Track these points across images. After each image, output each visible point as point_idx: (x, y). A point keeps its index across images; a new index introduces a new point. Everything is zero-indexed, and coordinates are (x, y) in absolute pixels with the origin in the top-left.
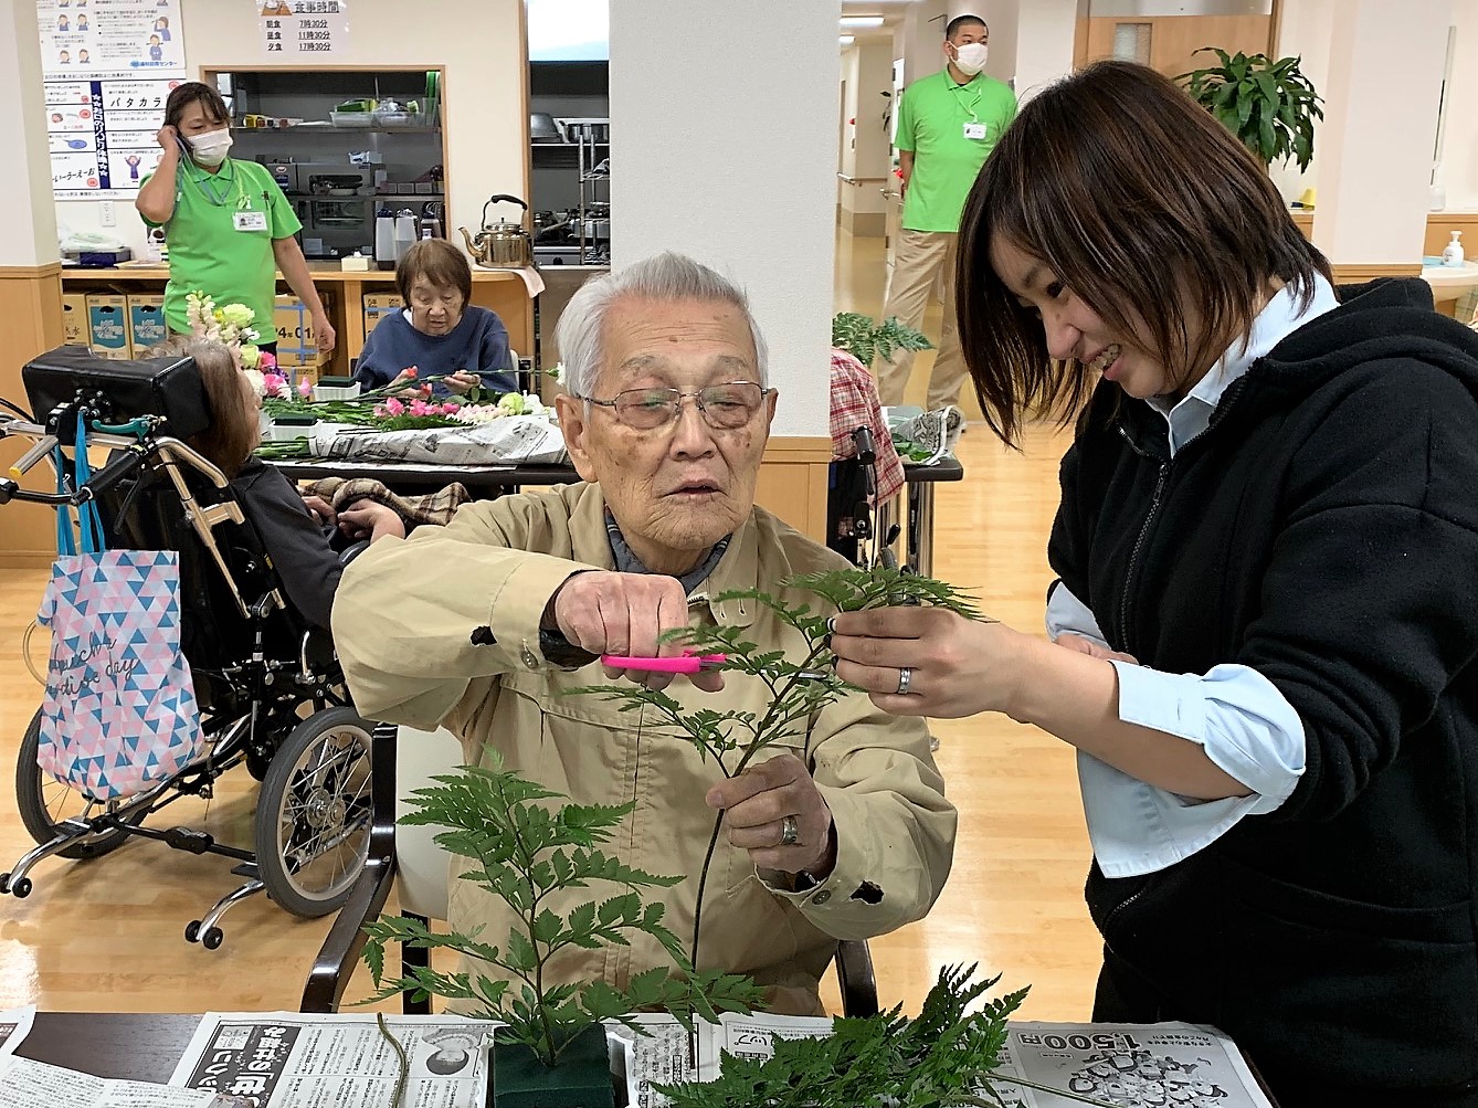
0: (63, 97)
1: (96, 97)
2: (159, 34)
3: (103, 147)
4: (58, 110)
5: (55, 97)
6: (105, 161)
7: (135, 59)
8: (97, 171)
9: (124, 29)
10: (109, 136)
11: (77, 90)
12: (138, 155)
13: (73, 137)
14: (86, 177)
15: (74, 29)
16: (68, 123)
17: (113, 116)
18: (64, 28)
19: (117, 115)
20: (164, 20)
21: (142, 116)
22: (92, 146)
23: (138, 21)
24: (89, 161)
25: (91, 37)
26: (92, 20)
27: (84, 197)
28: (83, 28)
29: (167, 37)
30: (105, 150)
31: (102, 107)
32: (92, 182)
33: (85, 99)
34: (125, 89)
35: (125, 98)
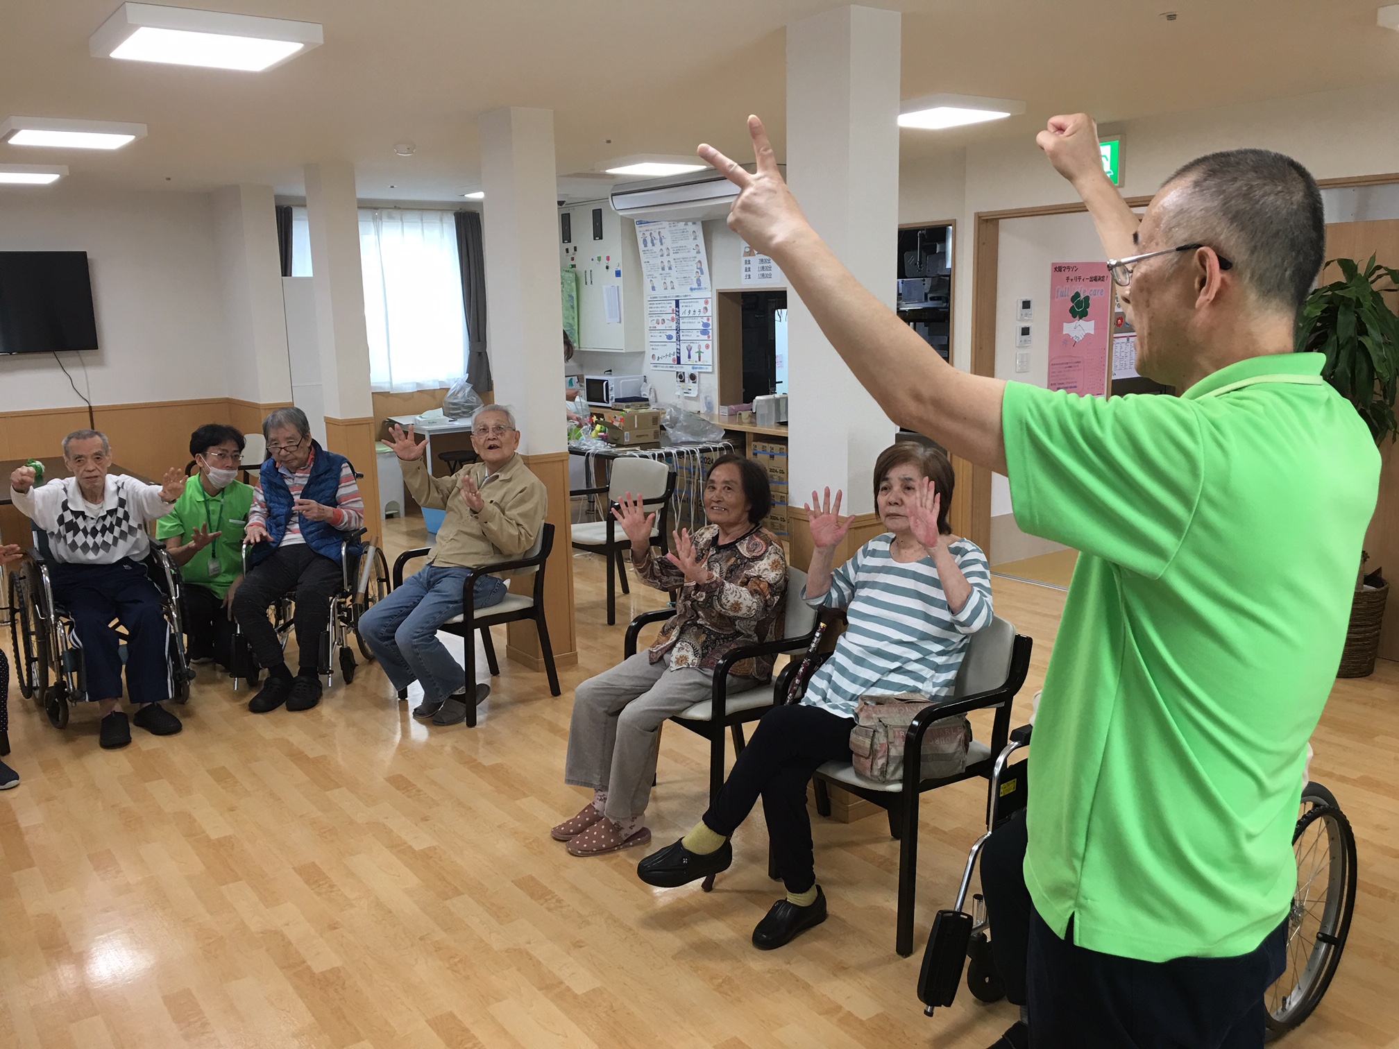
0: (666, 309)
1: (677, 310)
2: (699, 271)
3: (678, 339)
4: (665, 317)
5: (662, 309)
6: (678, 347)
7: (691, 286)
8: (676, 353)
9: (685, 268)
10: (681, 334)
11: (670, 305)
12: (691, 345)
13: (669, 333)
14: (672, 357)
15: (667, 268)
16: (667, 324)
17: (684, 321)
18: (663, 269)
19: (685, 320)
20: (700, 262)
21: (693, 321)
22: (674, 339)
23: (690, 263)
24: (672, 348)
25: (673, 272)
26: (673, 263)
28: (670, 268)
29: (702, 273)
30: (679, 341)
31: (679, 315)
32: (674, 360)
33: (673, 310)
34: (688, 304)
35: (688, 309)
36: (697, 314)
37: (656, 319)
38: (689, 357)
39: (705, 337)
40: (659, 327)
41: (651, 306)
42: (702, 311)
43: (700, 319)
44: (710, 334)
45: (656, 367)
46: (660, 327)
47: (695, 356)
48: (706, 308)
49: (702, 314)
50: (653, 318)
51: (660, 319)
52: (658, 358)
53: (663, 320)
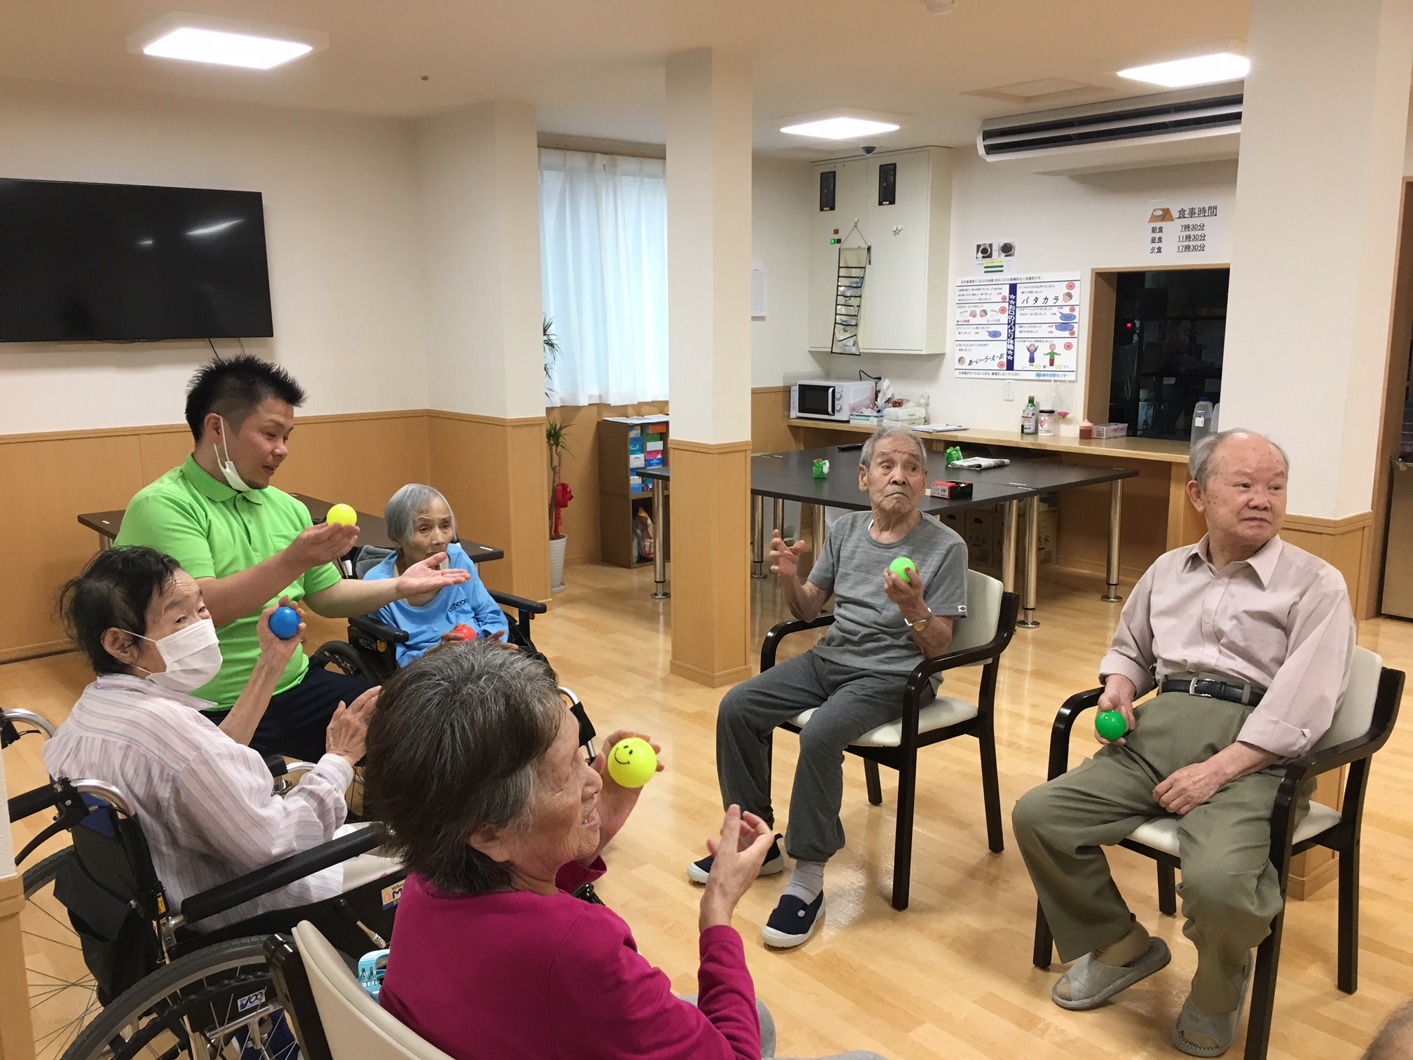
0: (988, 297)
1: (1012, 297)
3: (1011, 336)
4: (986, 307)
5: (984, 297)
6: (1011, 347)
8: (1005, 356)
10: (1017, 329)
11: (999, 291)
13: (993, 328)
14: (997, 361)
16: (991, 317)
17: (1022, 312)
19: (1026, 311)
21: (1043, 312)
22: (1004, 336)
24: (1001, 348)
27: (994, 377)
30: (1014, 339)
31: (1015, 304)
32: (1001, 365)
33: (1004, 298)
34: (1034, 290)
35: (1033, 297)
36: (1051, 302)
37: (969, 310)
38: (1032, 360)
39: (1066, 334)
40: (973, 320)
41: (962, 293)
42: (1061, 298)
43: (1055, 310)
44: (1075, 329)
45: (965, 373)
46: (978, 320)
47: (1042, 359)
48: (1069, 296)
49: (1060, 302)
50: (965, 309)
51: (978, 310)
52: (971, 361)
53: (985, 312)
